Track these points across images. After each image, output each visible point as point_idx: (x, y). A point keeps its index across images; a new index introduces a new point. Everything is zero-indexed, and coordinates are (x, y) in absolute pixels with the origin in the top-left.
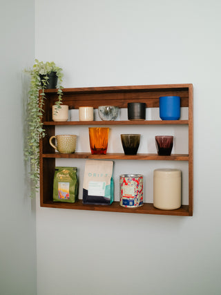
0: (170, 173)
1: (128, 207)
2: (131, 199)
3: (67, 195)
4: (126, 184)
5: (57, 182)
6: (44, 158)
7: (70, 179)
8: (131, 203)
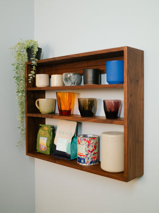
0: (113, 136)
1: (80, 164)
2: (82, 157)
3: (45, 148)
4: (79, 144)
5: (40, 136)
6: (28, 117)
7: (48, 135)
8: (82, 161)
